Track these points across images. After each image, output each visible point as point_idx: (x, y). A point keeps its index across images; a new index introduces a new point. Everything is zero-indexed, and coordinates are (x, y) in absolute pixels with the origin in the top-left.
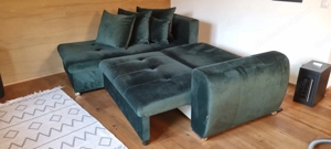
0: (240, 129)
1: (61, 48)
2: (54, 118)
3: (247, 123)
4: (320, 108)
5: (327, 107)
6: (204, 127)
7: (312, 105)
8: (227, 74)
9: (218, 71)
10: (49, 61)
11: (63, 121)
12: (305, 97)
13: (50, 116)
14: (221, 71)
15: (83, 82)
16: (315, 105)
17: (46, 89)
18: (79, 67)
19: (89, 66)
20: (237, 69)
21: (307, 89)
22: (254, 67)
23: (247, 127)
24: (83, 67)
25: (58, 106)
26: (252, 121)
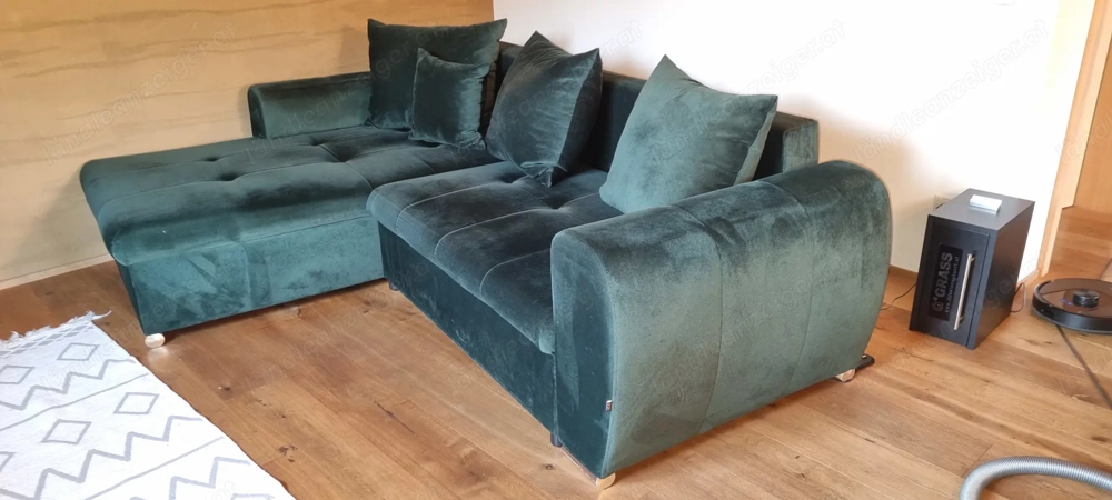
0: (732, 438)
1: (91, 175)
2: (63, 432)
3: (755, 414)
4: (999, 348)
5: (1021, 344)
6: (600, 438)
7: (973, 341)
8: (671, 247)
9: (638, 238)
10: (51, 222)
11: (91, 441)
12: (946, 316)
13: (44, 423)
14: (654, 236)
15: (173, 295)
16: (981, 340)
17: (36, 325)
18: (153, 243)
19: (190, 236)
20: (708, 227)
21: (952, 286)
22: (768, 219)
23: (757, 427)
24: (167, 242)
25: (79, 387)
26: (774, 406)
